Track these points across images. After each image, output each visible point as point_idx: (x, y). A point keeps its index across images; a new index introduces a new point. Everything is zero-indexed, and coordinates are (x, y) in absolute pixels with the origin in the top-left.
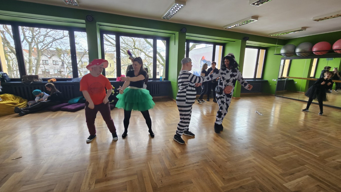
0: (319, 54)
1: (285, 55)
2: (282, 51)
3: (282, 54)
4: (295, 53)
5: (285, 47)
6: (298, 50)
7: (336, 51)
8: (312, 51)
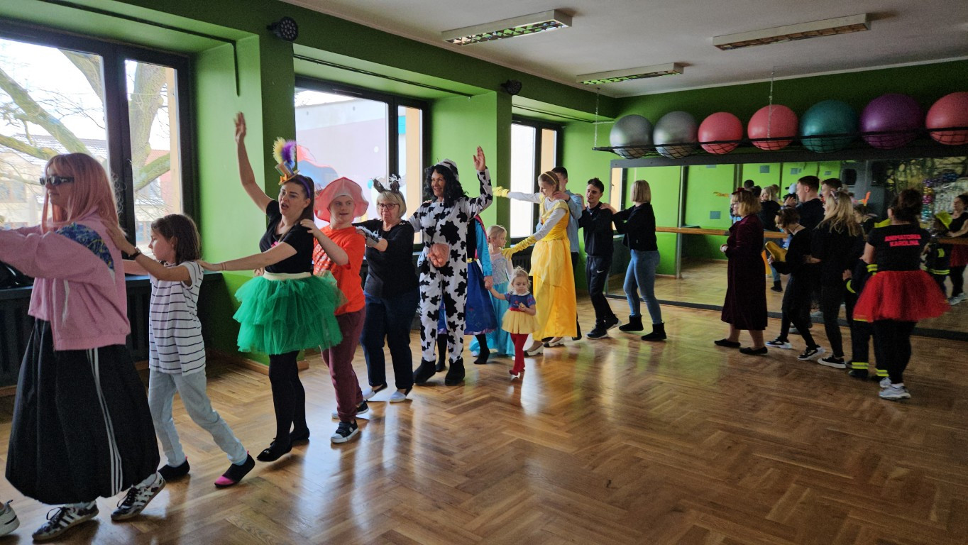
0: (718, 152)
1: (625, 153)
2: (616, 139)
3: (614, 150)
4: (651, 147)
5: (621, 126)
6: (660, 137)
7: (755, 144)
8: (698, 140)
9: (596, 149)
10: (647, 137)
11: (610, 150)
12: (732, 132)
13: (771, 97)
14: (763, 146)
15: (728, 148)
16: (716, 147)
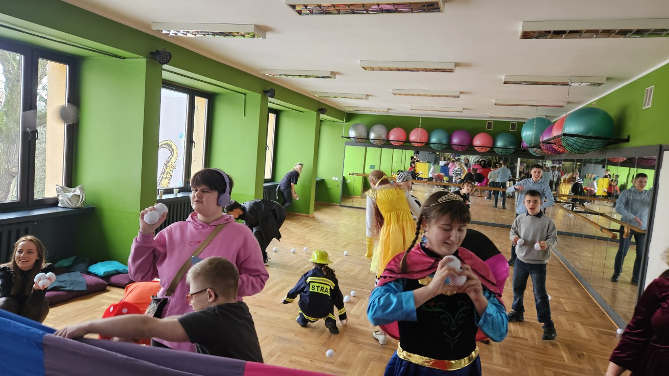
0: (397, 144)
2: (352, 134)
4: (368, 139)
6: (372, 136)
7: (413, 143)
8: (388, 139)
9: (343, 137)
10: (366, 134)
11: (349, 138)
12: (402, 138)
13: (420, 126)
14: (416, 145)
15: (401, 143)
16: (395, 142)
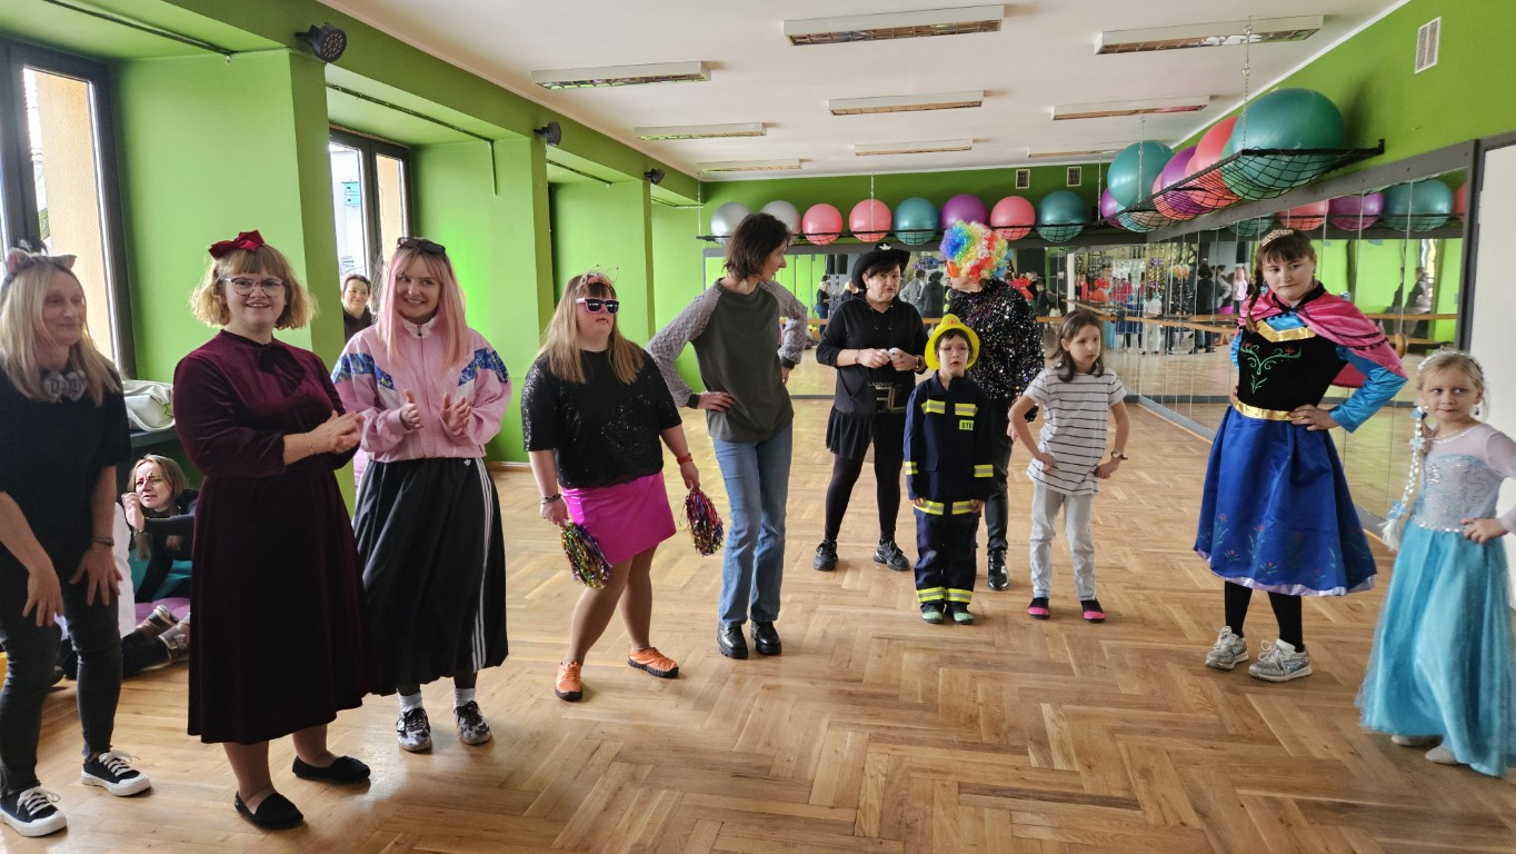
0: (824, 243)
2: (719, 228)
3: (716, 239)
5: (723, 212)
7: (858, 236)
8: (802, 232)
9: (699, 238)
11: (711, 238)
12: (834, 226)
13: (872, 193)
14: (866, 238)
15: (833, 239)
16: (820, 237)
